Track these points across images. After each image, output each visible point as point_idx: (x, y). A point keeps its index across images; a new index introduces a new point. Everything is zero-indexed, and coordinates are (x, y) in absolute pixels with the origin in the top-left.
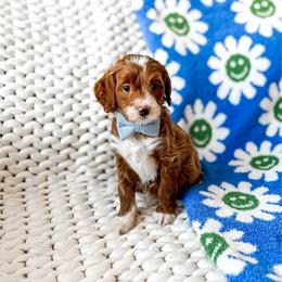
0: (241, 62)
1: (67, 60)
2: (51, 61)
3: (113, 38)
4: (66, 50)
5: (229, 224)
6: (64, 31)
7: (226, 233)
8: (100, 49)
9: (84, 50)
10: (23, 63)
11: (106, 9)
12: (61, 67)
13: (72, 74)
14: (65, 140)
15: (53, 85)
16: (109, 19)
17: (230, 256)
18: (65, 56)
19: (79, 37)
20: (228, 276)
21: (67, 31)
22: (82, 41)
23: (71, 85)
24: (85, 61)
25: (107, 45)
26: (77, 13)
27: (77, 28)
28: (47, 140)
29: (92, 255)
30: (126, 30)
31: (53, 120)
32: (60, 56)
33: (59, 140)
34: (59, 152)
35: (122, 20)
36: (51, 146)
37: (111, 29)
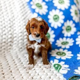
1: (8, 16)
2: (3, 17)
3: (21, 10)
4: (8, 13)
5: (60, 60)
6: (6, 8)
7: (60, 63)
8: (18, 13)
9: (13, 13)
11: (18, 2)
12: (6, 19)
13: (10, 20)
14: (9, 40)
15: (4, 24)
16: (19, 4)
17: (63, 69)
18: (8, 15)
20: (63, 74)
22: (12, 11)
23: (10, 24)
24: (14, 16)
25: (20, 12)
26: (10, 3)
27: (10, 7)
28: (4, 40)
29: (24, 73)
30: (24, 7)
31: (5, 34)
32: (6, 15)
33: (7, 40)
34: (7, 44)
35: (23, 5)
36: (5, 42)
37: (21, 7)
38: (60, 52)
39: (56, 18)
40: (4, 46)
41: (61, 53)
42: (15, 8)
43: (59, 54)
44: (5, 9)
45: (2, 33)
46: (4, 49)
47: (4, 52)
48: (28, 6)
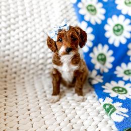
0: (120, 27)
1: (42, 26)
2: (34, 25)
3: (62, 15)
4: (41, 21)
6: (40, 11)
8: (56, 21)
9: (49, 21)
10: (22, 26)
12: (39, 28)
13: (43, 31)
14: (41, 61)
15: (35, 36)
16: (60, 6)
17: (117, 114)
18: (41, 23)
19: (47, 15)
21: (42, 12)
22: (48, 17)
24: (49, 26)
25: (59, 18)
26: (46, 3)
27: (46, 10)
28: (33, 61)
30: (67, 11)
31: (35, 52)
32: (38, 23)
33: (38, 61)
34: (38, 66)
35: (66, 7)
36: (34, 64)
37: (62, 11)
38: (118, 88)
39: (118, 30)
40: (33, 69)
41: (121, 89)
42: (54, 12)
43: (116, 89)
44: (37, 13)
45: (31, 50)
46: (33, 73)
47: (33, 78)
48: (73, 9)
